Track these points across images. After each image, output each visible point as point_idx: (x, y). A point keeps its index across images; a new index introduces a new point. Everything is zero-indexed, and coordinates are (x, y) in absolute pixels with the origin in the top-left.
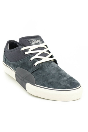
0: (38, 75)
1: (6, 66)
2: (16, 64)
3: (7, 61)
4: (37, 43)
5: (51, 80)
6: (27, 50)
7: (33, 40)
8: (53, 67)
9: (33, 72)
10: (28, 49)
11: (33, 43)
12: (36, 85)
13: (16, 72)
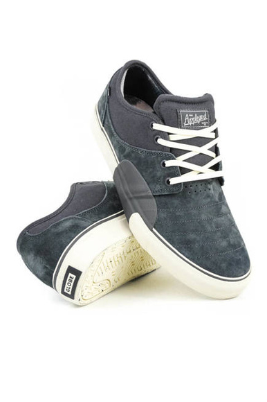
0: (168, 208)
1: (102, 129)
2: (127, 151)
3: (108, 121)
4: (196, 124)
5: (192, 236)
6: (166, 136)
7: (189, 113)
8: (209, 200)
9: (159, 196)
10: (169, 134)
11: (187, 123)
12: (154, 229)
13: (119, 165)
